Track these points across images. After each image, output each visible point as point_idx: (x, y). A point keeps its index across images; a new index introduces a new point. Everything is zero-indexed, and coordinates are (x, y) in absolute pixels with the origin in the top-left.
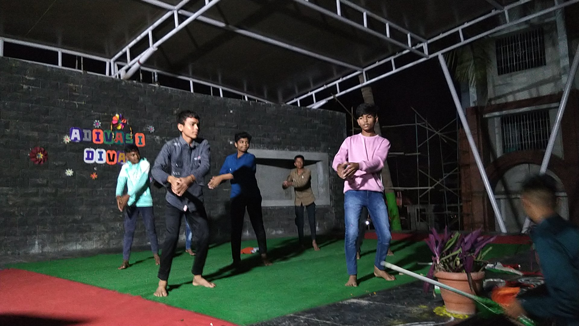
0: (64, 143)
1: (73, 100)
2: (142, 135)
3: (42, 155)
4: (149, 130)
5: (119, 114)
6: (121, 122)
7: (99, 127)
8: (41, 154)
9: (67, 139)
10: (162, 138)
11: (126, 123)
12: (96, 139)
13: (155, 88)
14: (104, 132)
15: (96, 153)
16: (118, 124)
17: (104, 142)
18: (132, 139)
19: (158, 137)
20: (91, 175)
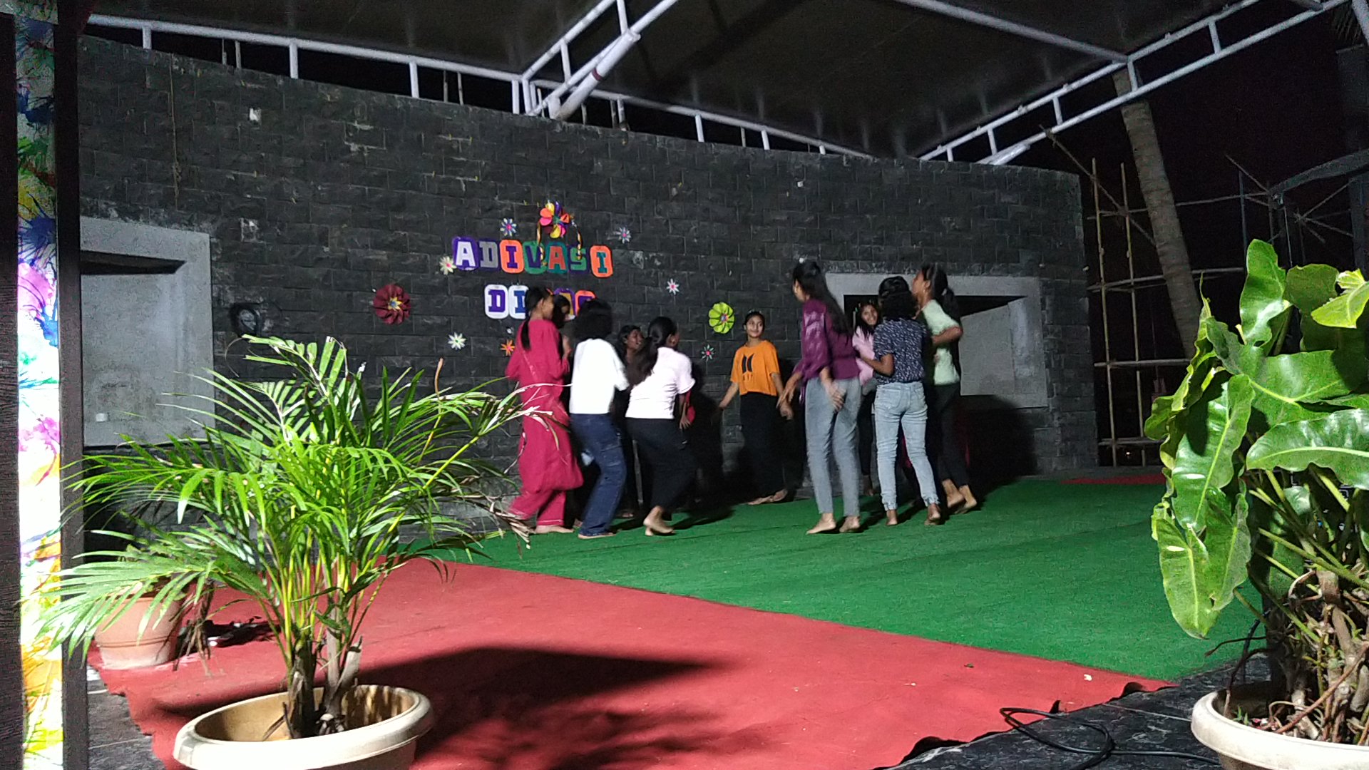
0: (442, 273)
1: (456, 174)
2: (605, 250)
3: (399, 303)
4: (620, 238)
5: (554, 203)
6: (558, 220)
7: (513, 233)
8: (398, 300)
9: (448, 265)
10: (648, 256)
11: (571, 224)
12: (508, 264)
13: (627, 138)
14: (524, 245)
15: (510, 294)
16: (552, 226)
17: (524, 270)
18: (582, 258)
19: (639, 254)
20: (503, 347)
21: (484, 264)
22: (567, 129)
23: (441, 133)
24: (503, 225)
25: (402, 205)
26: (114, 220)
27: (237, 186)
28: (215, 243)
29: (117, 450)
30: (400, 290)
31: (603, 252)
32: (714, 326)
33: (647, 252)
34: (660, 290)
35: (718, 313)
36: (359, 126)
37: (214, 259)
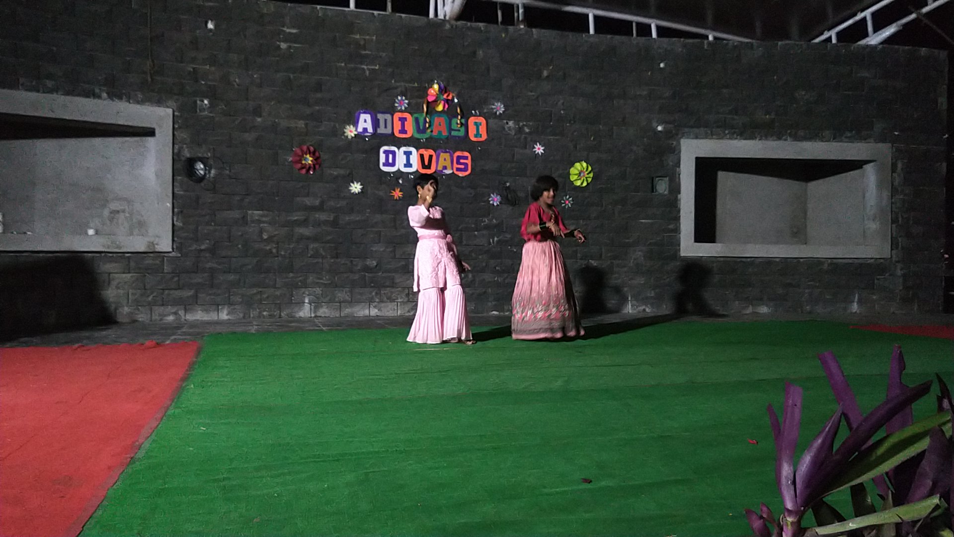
0: (347, 137)
1: (361, 63)
2: (482, 120)
3: (311, 159)
4: (495, 110)
5: (440, 84)
6: (442, 98)
7: (405, 108)
8: (310, 156)
9: (351, 132)
10: (519, 125)
11: (453, 100)
12: (399, 130)
13: (507, 31)
14: (413, 117)
15: (400, 154)
16: (437, 101)
17: (412, 135)
18: (461, 126)
19: (511, 123)
20: (392, 193)
21: (379, 131)
22: (454, 27)
23: (352, 33)
24: (397, 100)
25: (319, 87)
26: (105, 100)
27: (195, 76)
28: (177, 116)
29: (103, 255)
30: (312, 149)
31: (480, 121)
32: (574, 181)
33: (519, 121)
34: (528, 151)
35: (578, 170)
36: (288, 31)
37: (176, 126)
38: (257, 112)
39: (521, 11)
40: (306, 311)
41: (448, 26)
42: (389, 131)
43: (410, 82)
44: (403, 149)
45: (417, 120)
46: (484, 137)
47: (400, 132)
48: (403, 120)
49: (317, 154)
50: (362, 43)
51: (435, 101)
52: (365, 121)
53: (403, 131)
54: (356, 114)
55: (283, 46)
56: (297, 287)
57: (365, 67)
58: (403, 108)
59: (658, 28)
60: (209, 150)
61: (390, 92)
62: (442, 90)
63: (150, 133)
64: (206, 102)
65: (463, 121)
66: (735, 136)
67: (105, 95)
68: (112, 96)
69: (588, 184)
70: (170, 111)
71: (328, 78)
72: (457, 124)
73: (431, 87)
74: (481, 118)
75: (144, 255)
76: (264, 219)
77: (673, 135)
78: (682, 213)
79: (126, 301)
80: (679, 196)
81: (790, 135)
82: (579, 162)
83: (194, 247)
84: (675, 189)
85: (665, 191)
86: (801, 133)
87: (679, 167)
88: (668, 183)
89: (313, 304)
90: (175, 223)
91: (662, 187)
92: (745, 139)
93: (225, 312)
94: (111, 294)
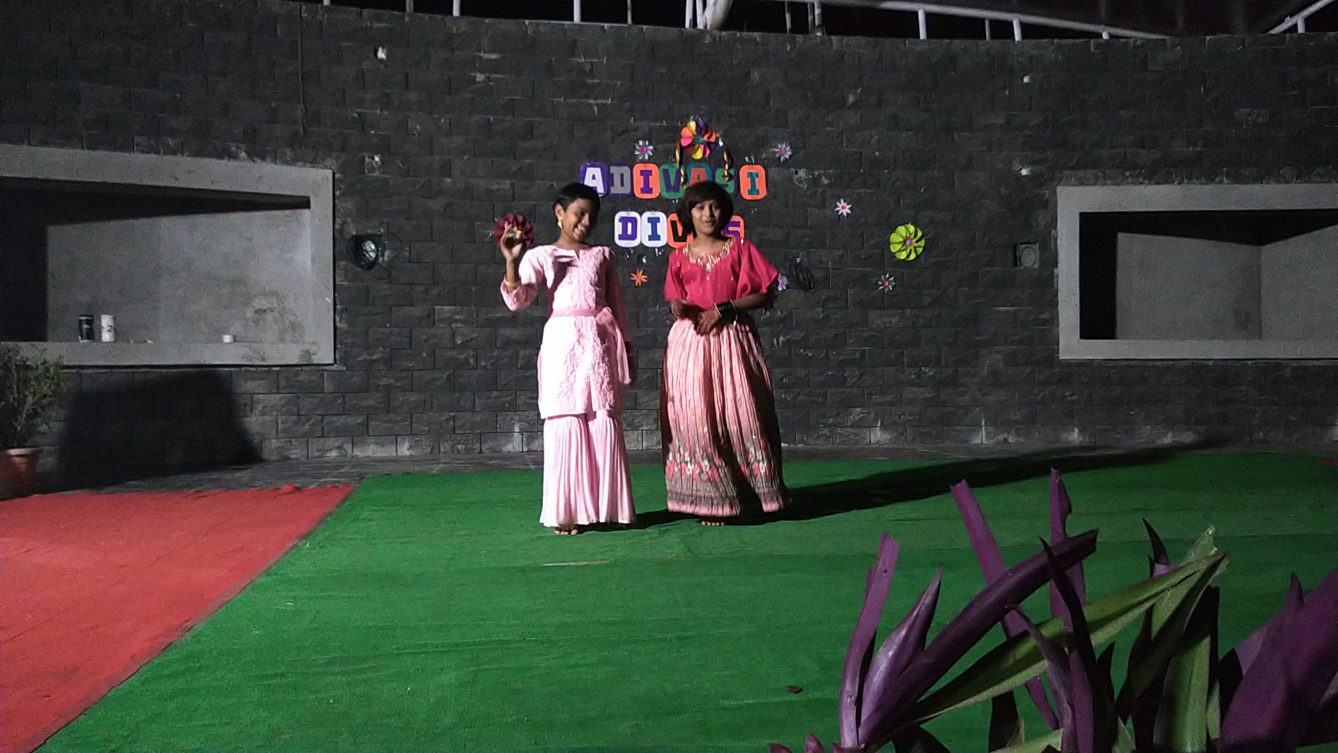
1: (587, 97)
2: (759, 170)
4: (777, 155)
5: (698, 122)
6: (701, 140)
7: (649, 157)
10: (813, 175)
11: (717, 143)
12: (642, 189)
13: (793, 42)
14: (661, 168)
15: (643, 221)
16: (694, 145)
17: (660, 194)
18: (729, 180)
19: (802, 173)
20: (633, 277)
21: (613, 191)
22: (717, 39)
23: (573, 55)
24: (637, 147)
25: (529, 132)
26: (243, 160)
27: (362, 124)
28: (339, 179)
29: (243, 369)
30: (520, 219)
31: (756, 172)
32: (896, 252)
33: (813, 169)
34: (828, 212)
35: (902, 237)
36: (486, 56)
37: (338, 193)
38: (446, 170)
39: (817, 11)
40: (516, 443)
41: (708, 40)
42: (626, 190)
43: (655, 121)
44: (647, 215)
45: (666, 173)
46: (763, 193)
47: (643, 191)
48: (646, 174)
49: (528, 226)
50: (588, 69)
51: (692, 145)
52: (594, 177)
53: (647, 189)
54: (581, 168)
55: (480, 77)
56: (503, 410)
57: (592, 101)
58: (647, 157)
59: (1024, 26)
60: (382, 224)
61: (627, 137)
62: (701, 130)
63: (303, 203)
64: (377, 159)
65: (732, 172)
66: (1141, 179)
67: (243, 154)
68: (252, 155)
69: (917, 257)
70: (329, 173)
71: (541, 119)
72: (724, 176)
73: (686, 126)
74: (758, 166)
75: (297, 369)
76: (457, 317)
77: (1046, 180)
78: (1060, 297)
79: (274, 432)
80: (1055, 270)
81: (1228, 175)
82: (903, 224)
83: (364, 356)
84: (1050, 261)
85: (1034, 264)
86: (1245, 171)
87: (1055, 227)
88: (1038, 254)
89: (524, 434)
90: (338, 324)
91: (1030, 258)
92: (1158, 184)
93: (407, 445)
94: (254, 422)
